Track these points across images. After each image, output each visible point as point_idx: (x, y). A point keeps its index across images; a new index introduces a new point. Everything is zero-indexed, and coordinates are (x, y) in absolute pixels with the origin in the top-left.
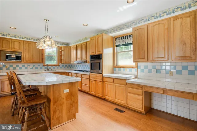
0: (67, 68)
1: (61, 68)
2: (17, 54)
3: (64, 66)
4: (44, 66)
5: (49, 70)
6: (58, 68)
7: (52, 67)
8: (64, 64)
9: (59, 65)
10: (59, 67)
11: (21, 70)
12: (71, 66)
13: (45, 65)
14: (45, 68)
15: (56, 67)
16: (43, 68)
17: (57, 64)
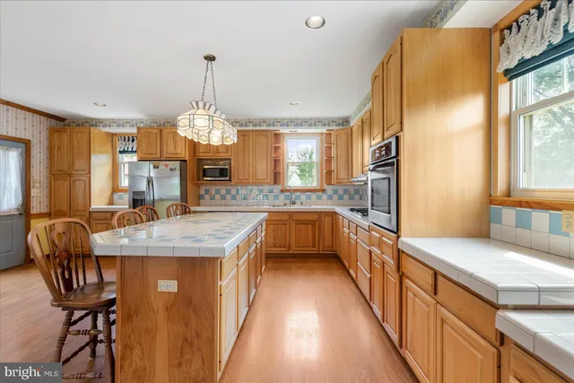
0: (350, 199)
1: (330, 198)
2: (221, 165)
3: (341, 192)
4: (282, 191)
5: (294, 203)
6: (319, 198)
7: (303, 197)
8: (339, 187)
9: (324, 191)
10: (324, 196)
11: (233, 202)
12: (361, 193)
13: (288, 191)
14: (286, 198)
15: (314, 196)
16: (282, 196)
17: (319, 188)
